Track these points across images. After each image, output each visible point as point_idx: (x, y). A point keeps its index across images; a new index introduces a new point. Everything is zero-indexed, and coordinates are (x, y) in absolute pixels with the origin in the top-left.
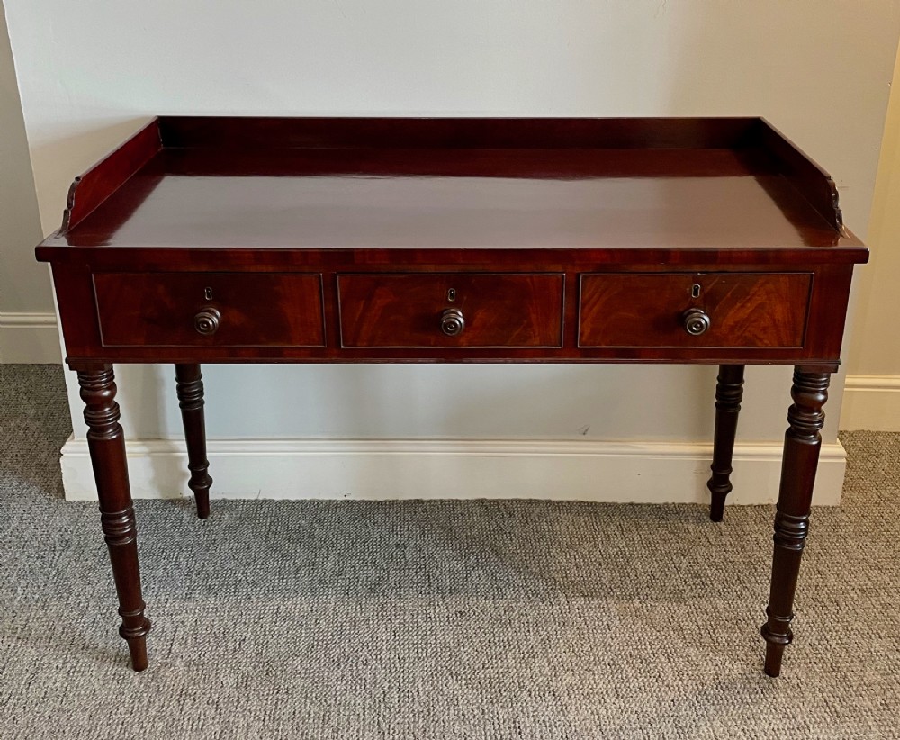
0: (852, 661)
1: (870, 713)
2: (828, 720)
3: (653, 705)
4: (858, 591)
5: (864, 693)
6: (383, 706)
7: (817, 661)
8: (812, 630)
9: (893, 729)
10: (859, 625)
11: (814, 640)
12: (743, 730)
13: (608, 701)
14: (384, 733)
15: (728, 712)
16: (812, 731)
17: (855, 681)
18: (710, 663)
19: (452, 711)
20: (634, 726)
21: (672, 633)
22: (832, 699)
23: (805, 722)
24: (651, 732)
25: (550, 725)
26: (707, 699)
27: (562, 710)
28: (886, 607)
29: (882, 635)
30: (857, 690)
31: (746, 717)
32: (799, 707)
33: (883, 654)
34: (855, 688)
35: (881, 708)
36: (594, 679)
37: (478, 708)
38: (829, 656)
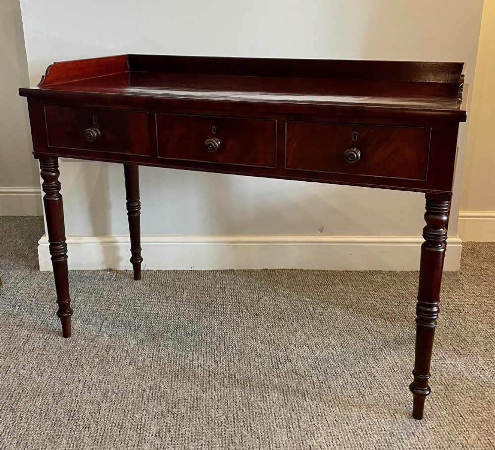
0: (468, 333)
1: (478, 353)
2: (456, 356)
3: (361, 350)
4: (470, 305)
5: (474, 345)
6: (216, 351)
7: (449, 333)
8: (446, 320)
9: (491, 359)
10: (471, 319)
11: (447, 325)
12: (410, 360)
13: (337, 349)
14: (217, 362)
15: (402, 353)
16: (447, 360)
17: (469, 340)
18: (391, 334)
19: (253, 353)
20: (352, 359)
21: (371, 322)
22: (458, 348)
23: (443, 357)
24: (360, 361)
25: (307, 358)
26: (390, 348)
27: (313, 352)
28: (485, 311)
29: (484, 322)
30: (471, 344)
31: (411, 355)
32: (440, 350)
33: (485, 330)
34: (470, 344)
35: (484, 351)
36: (329, 340)
37: (268, 352)
38: (455, 331)
